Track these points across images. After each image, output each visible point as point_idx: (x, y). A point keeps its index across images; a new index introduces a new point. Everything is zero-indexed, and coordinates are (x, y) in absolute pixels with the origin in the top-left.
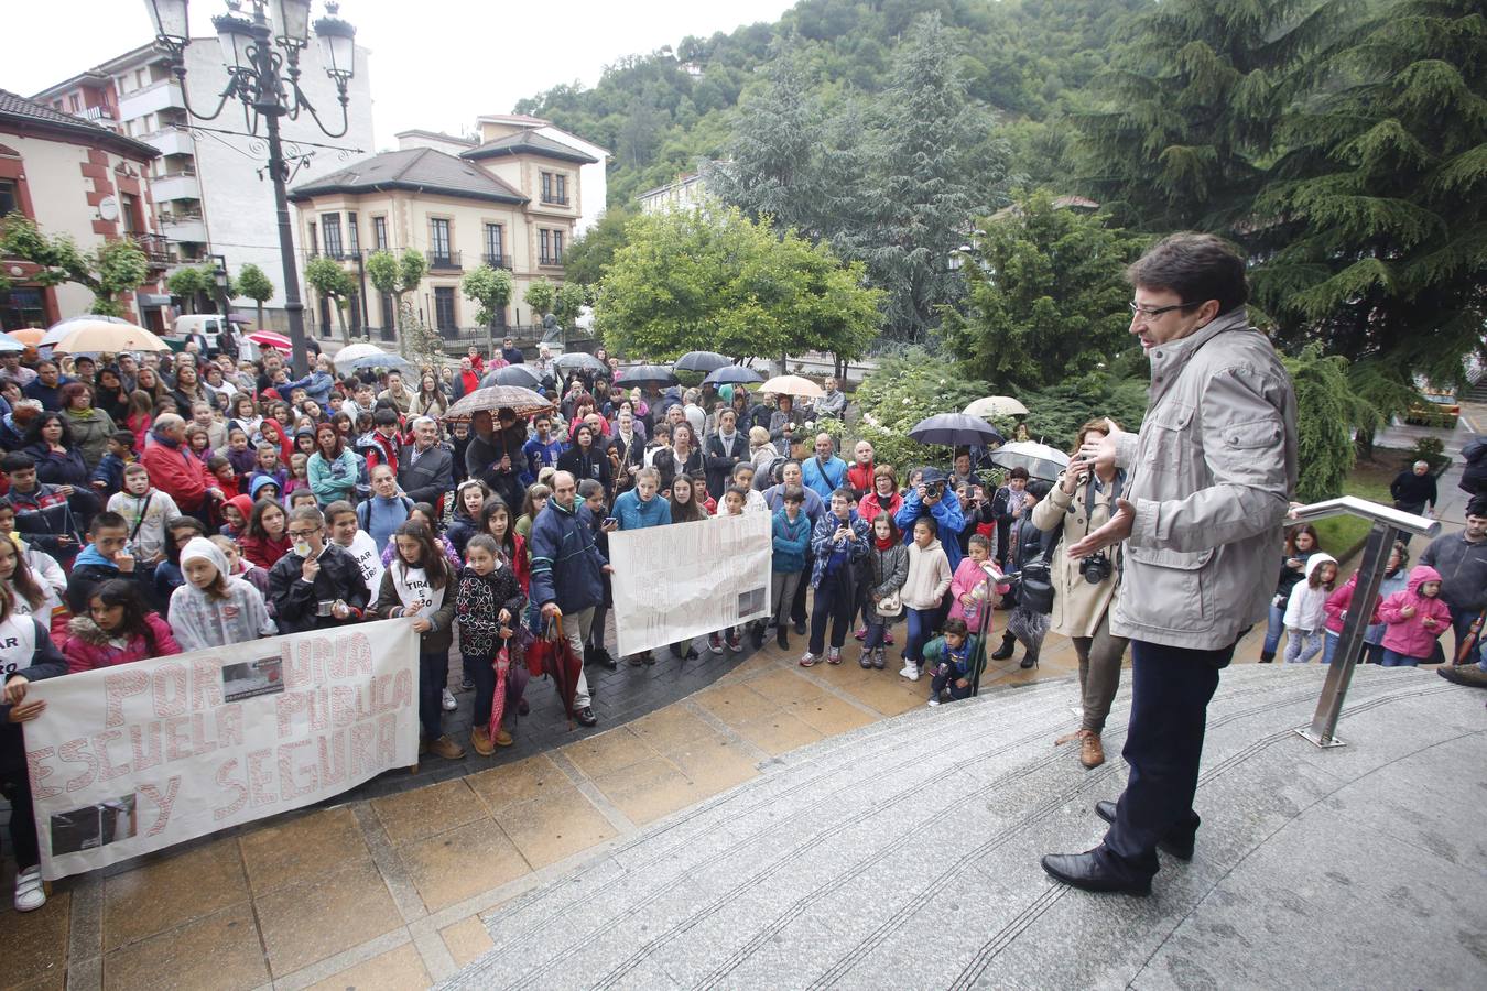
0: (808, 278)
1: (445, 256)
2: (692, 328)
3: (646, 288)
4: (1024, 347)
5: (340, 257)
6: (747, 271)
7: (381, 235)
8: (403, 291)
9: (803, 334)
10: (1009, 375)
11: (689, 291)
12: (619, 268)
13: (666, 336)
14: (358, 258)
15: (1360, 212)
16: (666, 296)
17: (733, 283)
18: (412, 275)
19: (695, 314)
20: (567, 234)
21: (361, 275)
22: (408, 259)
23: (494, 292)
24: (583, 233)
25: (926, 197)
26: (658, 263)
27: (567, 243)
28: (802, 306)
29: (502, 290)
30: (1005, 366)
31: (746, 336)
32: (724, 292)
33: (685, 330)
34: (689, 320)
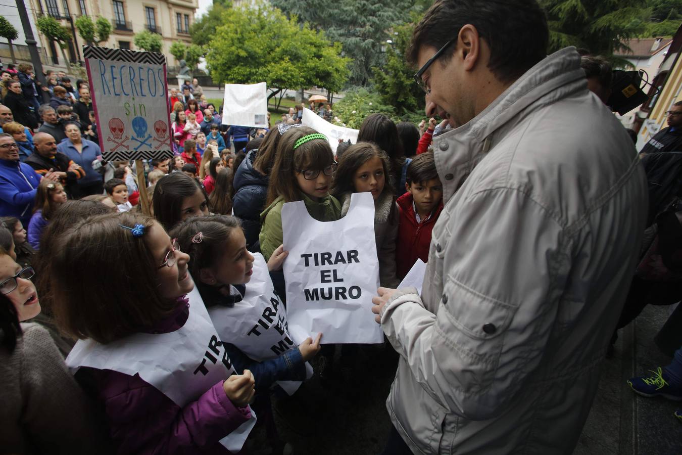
0: (314, 49)
1: (123, 23)
2: (257, 72)
3: (233, 48)
4: (410, 91)
5: (59, 18)
6: (284, 44)
7: (82, 6)
8: (99, 42)
9: (311, 79)
10: (403, 104)
11: (255, 52)
12: (218, 38)
13: (244, 75)
14: (69, 19)
15: (558, 40)
16: (243, 54)
17: (277, 49)
18: (103, 33)
19: (258, 65)
20: (191, 17)
21: (72, 30)
22: (100, 23)
23: (152, 46)
24: (200, 17)
25: (373, 13)
26: (239, 36)
27: (192, 22)
28: (311, 64)
29: (157, 45)
30: (401, 99)
31: (283, 78)
32: (273, 54)
33: (253, 73)
34: (255, 68)
